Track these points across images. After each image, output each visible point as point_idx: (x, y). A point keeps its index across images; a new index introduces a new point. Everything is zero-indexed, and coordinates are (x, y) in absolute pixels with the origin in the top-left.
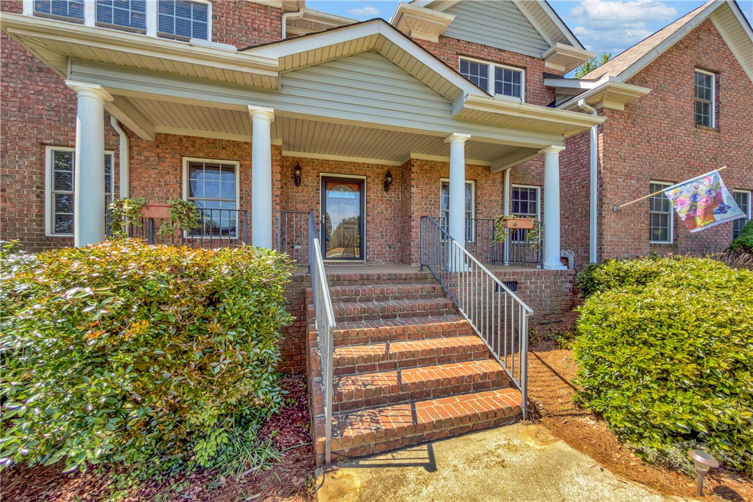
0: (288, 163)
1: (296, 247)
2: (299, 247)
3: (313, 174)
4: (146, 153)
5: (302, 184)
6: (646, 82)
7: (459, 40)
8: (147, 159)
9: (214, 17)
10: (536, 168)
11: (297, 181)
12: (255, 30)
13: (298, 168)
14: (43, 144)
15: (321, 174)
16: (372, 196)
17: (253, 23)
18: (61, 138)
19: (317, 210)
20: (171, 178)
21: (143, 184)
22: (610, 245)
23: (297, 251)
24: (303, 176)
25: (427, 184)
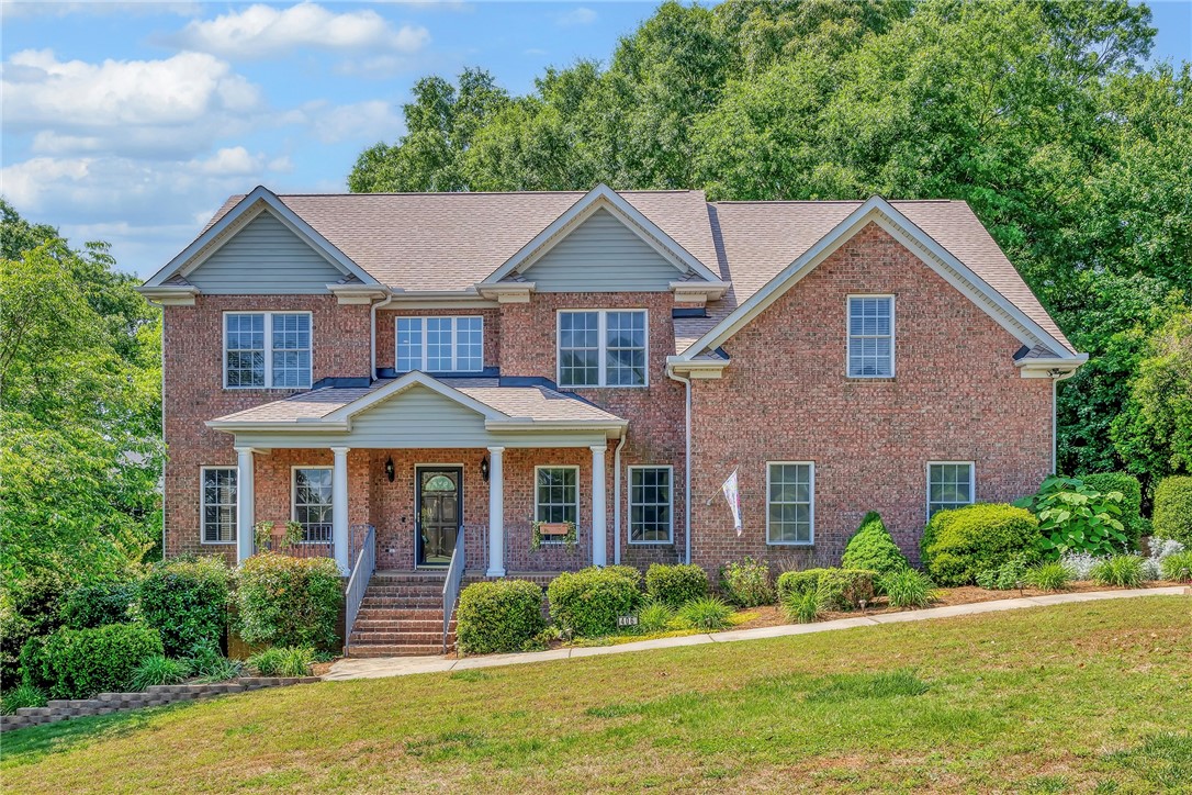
0: (382, 457)
1: (391, 550)
2: (394, 551)
3: (406, 465)
4: (265, 467)
5: (396, 479)
6: (760, 334)
7: (555, 294)
8: (266, 471)
9: (314, 328)
10: (663, 442)
11: (392, 477)
12: (347, 331)
13: (390, 463)
14: (199, 466)
15: (416, 465)
16: (470, 488)
17: (346, 324)
18: (210, 459)
19: (412, 508)
20: (282, 488)
21: (264, 494)
22: (702, 548)
23: (392, 555)
24: (397, 469)
25: (518, 474)
